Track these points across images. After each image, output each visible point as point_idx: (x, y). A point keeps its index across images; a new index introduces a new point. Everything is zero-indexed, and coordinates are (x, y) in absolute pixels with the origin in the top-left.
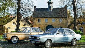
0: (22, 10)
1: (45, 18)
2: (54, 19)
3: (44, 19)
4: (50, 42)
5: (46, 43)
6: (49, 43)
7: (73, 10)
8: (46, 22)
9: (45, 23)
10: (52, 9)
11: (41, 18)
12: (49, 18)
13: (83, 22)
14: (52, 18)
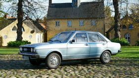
0: (25, 6)
1: (68, 19)
2: (82, 21)
3: (66, 21)
4: (58, 58)
5: (50, 59)
6: (55, 60)
7: (113, 4)
8: (70, 26)
9: (67, 27)
10: (79, 4)
11: (61, 19)
12: (73, 19)
13: (130, 26)
14: (80, 19)
